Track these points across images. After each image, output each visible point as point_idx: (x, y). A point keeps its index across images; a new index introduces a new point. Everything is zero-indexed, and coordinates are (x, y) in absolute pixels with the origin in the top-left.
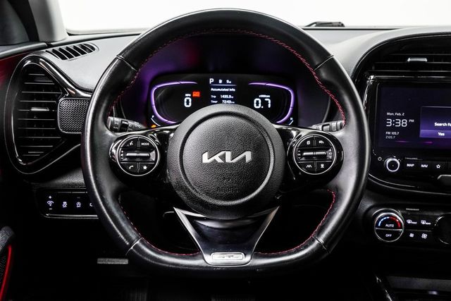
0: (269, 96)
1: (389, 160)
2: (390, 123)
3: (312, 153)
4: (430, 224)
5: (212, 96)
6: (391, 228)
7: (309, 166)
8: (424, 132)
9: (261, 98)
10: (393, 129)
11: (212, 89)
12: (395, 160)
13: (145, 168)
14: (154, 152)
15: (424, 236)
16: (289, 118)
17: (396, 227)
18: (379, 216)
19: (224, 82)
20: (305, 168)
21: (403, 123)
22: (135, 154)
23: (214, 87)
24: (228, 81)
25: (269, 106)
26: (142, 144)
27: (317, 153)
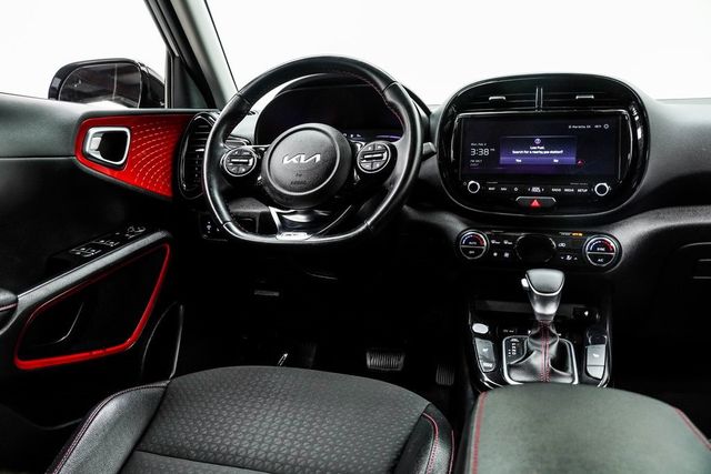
1: (470, 183)
2: (474, 152)
4: (511, 243)
6: (474, 245)
8: (503, 159)
10: (477, 157)
12: (476, 182)
15: (507, 255)
17: (479, 245)
18: (464, 236)
21: (485, 152)
22: (238, 160)
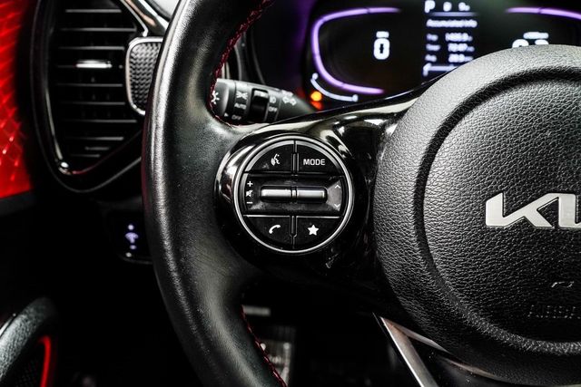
0: (545, 35)
5: (430, 37)
9: (528, 40)
11: (431, 23)
13: (313, 230)
14: (337, 186)
19: (456, 8)
22: (286, 193)
23: (435, 19)
24: (463, 6)
26: (306, 162)
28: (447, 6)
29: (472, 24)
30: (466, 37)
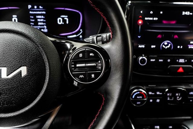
0: (67, 16)
1: (141, 58)
3: (84, 65)
4: (161, 94)
5: (31, 17)
6: (140, 98)
7: (81, 76)
9: (62, 18)
11: (31, 12)
12: (144, 57)
15: (158, 101)
16: (79, 30)
17: (143, 98)
18: (134, 92)
19: (38, 8)
20: (78, 78)
23: (32, 11)
24: (40, 7)
25: (67, 22)
27: (88, 65)
28: (35, 7)
29: (44, 13)
30: (42, 17)
